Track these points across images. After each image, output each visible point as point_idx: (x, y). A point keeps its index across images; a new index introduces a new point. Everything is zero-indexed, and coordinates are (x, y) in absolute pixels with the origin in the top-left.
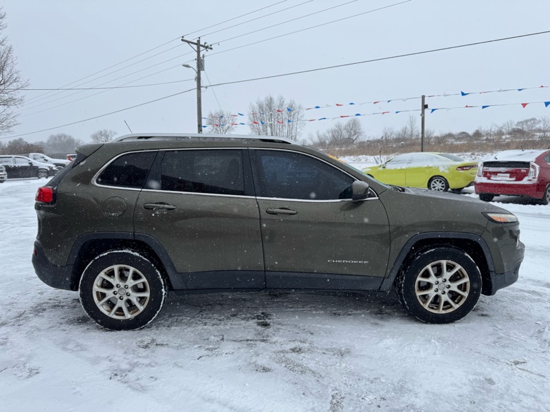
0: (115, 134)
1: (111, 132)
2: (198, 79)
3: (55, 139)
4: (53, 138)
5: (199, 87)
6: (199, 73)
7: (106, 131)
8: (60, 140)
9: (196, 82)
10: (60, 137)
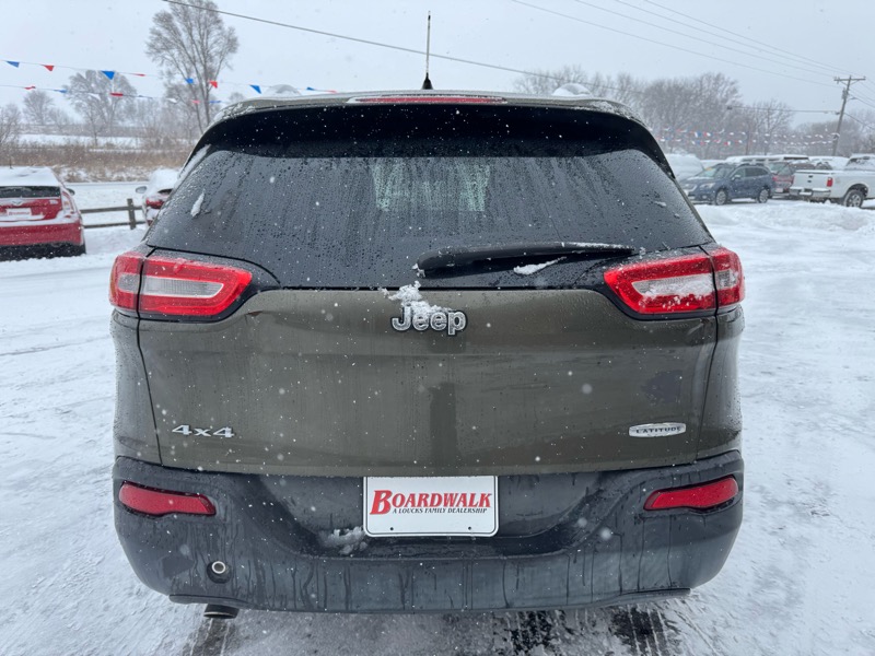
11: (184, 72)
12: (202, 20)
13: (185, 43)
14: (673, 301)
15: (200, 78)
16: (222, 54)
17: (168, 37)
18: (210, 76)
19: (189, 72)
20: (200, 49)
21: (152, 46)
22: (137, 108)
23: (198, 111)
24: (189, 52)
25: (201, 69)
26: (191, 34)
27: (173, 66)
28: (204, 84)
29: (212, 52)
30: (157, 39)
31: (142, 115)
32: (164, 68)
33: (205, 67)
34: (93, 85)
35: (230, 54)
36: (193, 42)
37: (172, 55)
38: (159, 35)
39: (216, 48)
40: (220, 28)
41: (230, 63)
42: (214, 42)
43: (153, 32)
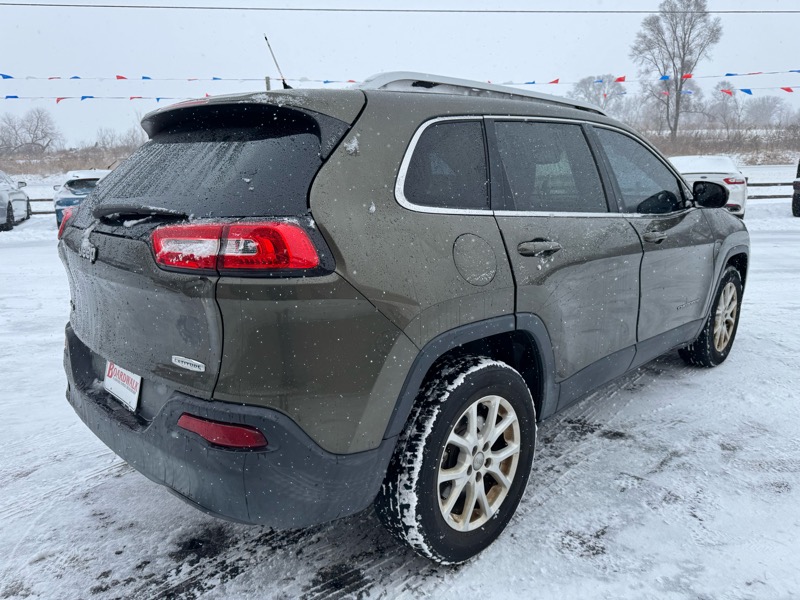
11: (661, 68)
12: (689, 15)
13: (668, 41)
14: (178, 258)
15: (676, 72)
16: (702, 47)
17: (652, 38)
18: (686, 69)
19: (666, 68)
20: (680, 45)
21: (636, 49)
22: (624, 105)
23: (668, 104)
24: (670, 49)
25: (679, 64)
26: (675, 32)
27: (652, 64)
28: (679, 77)
29: (693, 46)
30: (641, 42)
31: (626, 111)
32: (643, 68)
33: (683, 61)
34: (591, 89)
35: (711, 45)
36: (676, 39)
37: (653, 55)
38: (645, 37)
39: (698, 41)
40: (705, 21)
41: (708, 54)
42: (696, 37)
43: (639, 35)
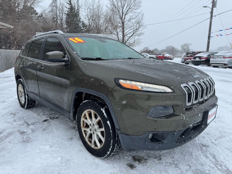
0: (191, 45)
1: (189, 44)
2: (212, 13)
3: (168, 48)
4: (167, 47)
5: (212, 17)
6: (212, 9)
7: (187, 44)
8: (170, 48)
9: (210, 15)
10: (169, 47)
